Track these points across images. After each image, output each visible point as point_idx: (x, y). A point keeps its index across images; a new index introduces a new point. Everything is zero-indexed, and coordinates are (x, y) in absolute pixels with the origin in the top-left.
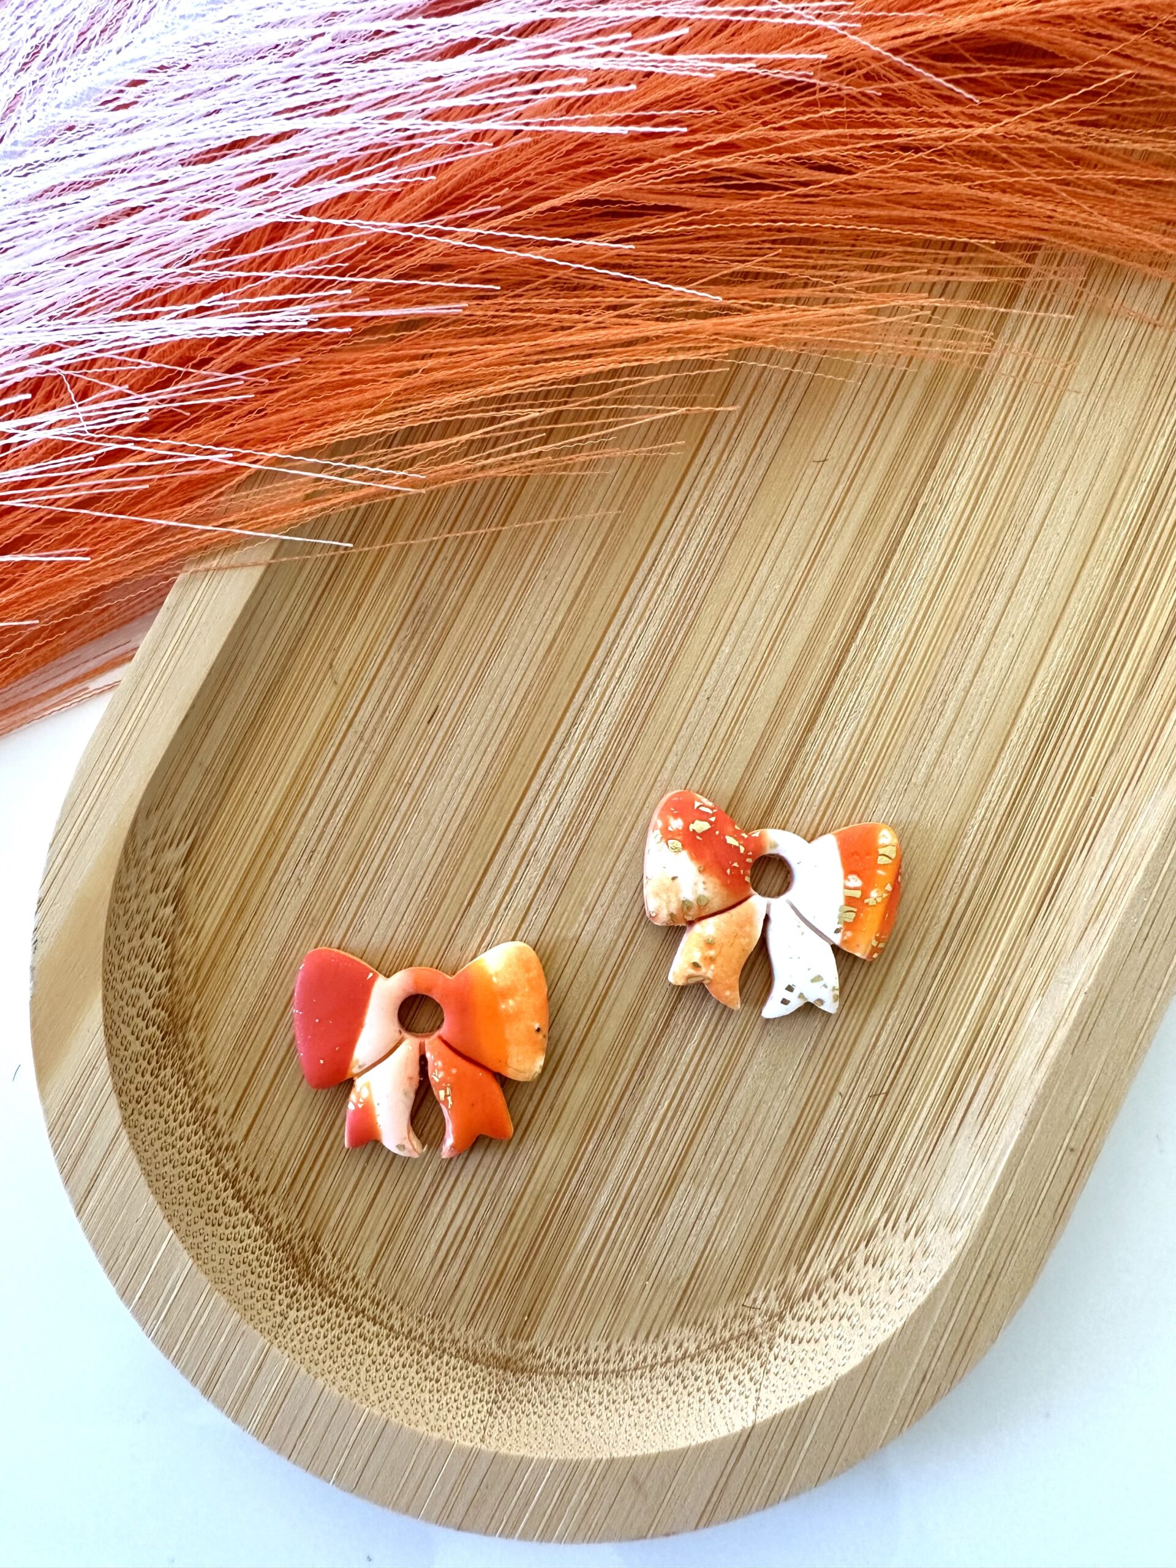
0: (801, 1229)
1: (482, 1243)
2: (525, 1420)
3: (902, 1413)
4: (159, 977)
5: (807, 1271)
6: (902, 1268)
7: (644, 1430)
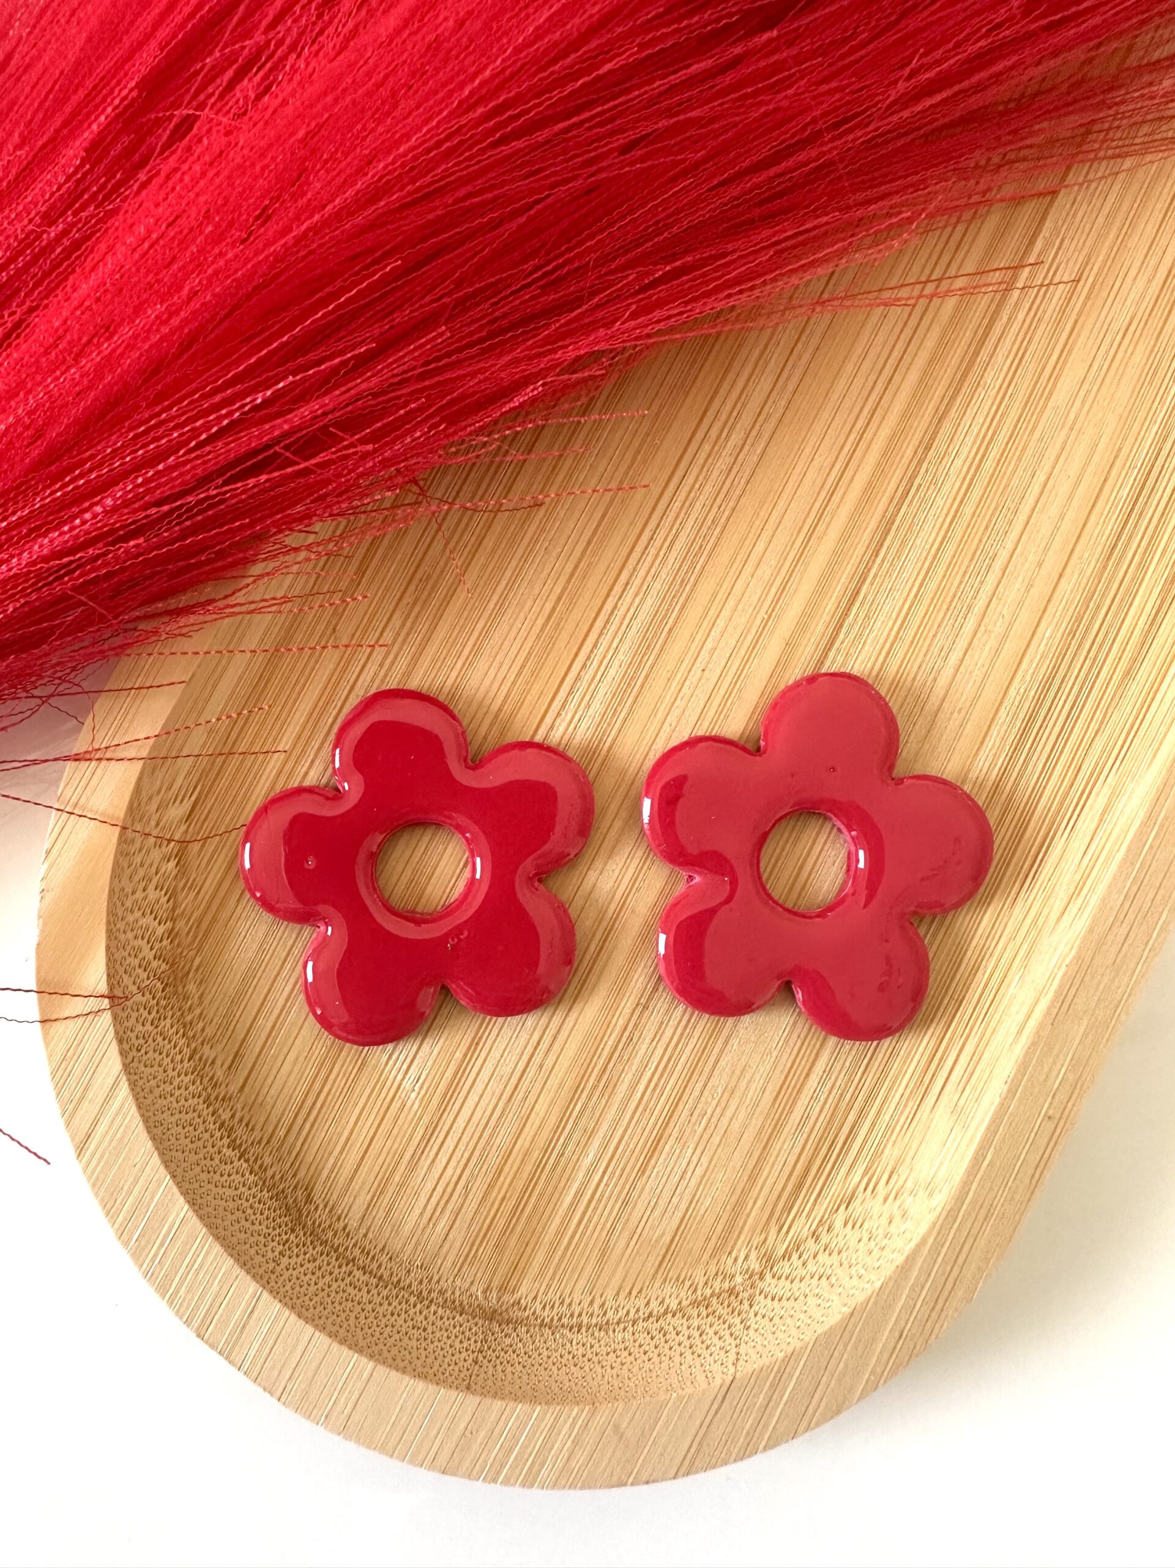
0: (783, 1189)
1: (470, 1197)
2: (509, 1369)
3: (879, 1370)
4: (161, 930)
5: (788, 1232)
6: (880, 1230)
7: (626, 1382)
